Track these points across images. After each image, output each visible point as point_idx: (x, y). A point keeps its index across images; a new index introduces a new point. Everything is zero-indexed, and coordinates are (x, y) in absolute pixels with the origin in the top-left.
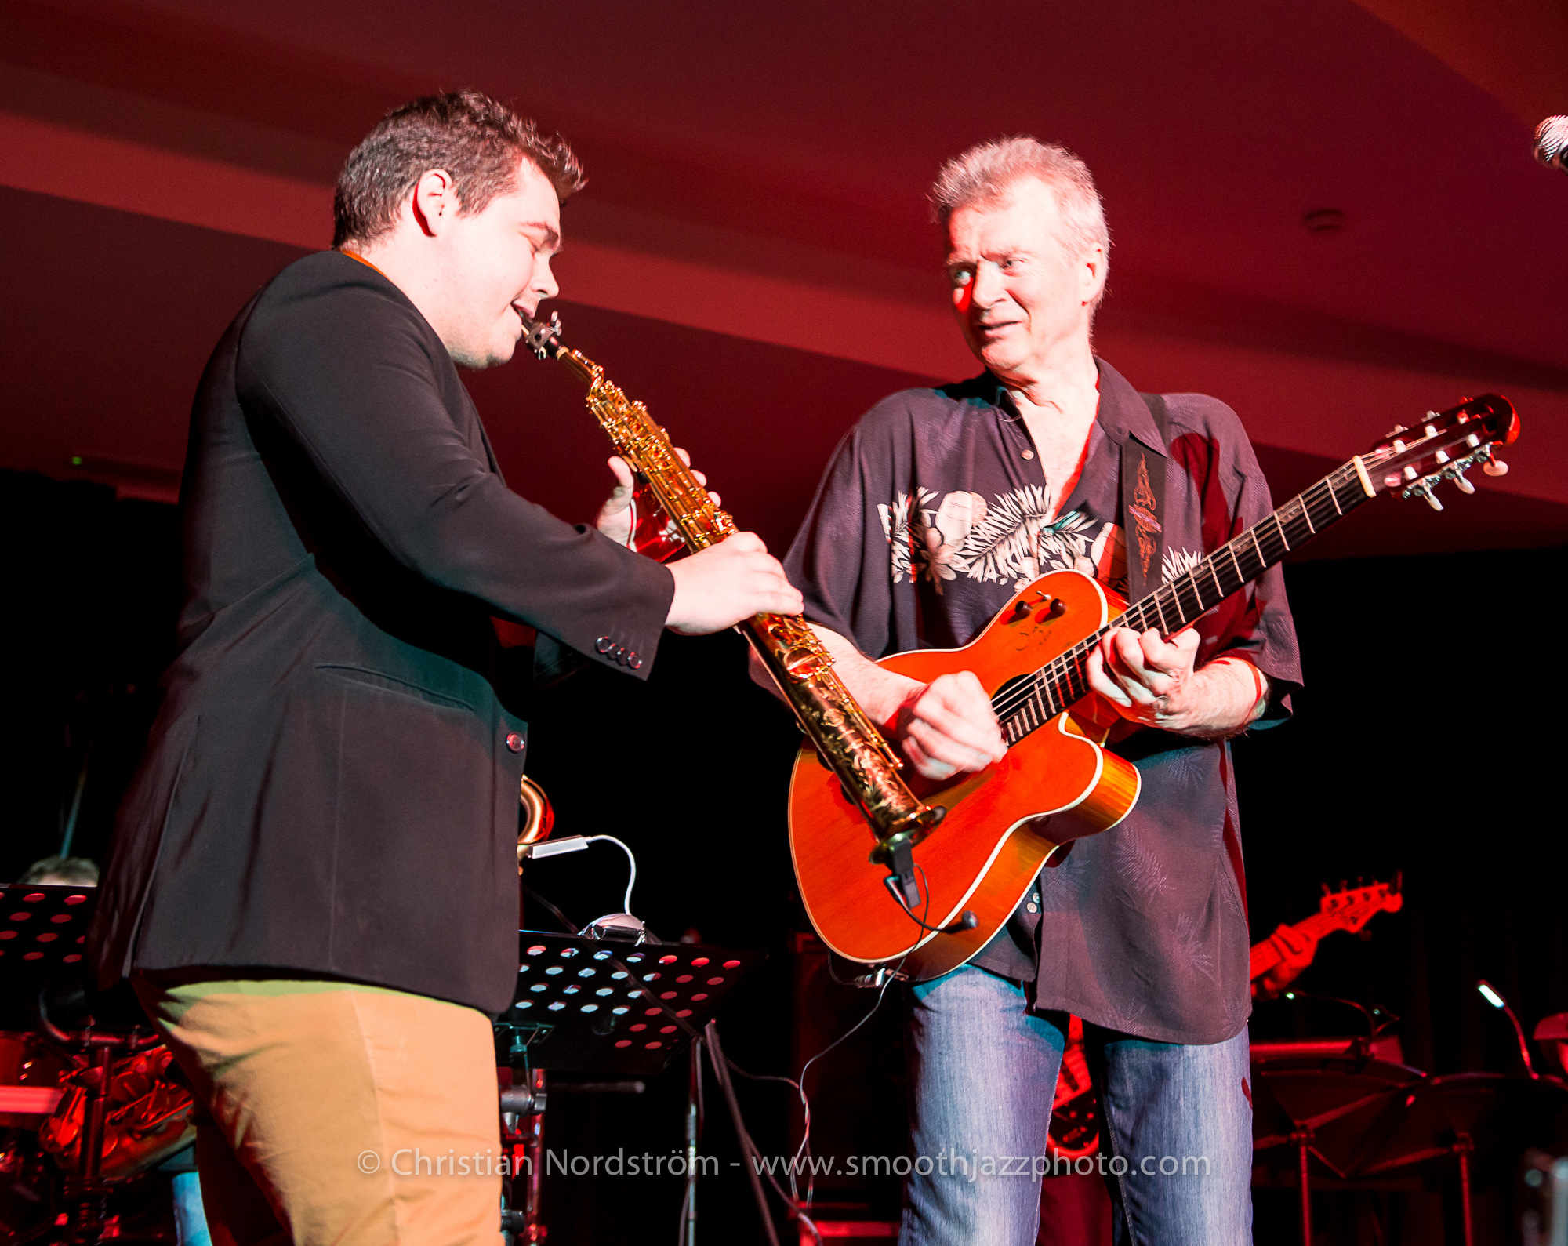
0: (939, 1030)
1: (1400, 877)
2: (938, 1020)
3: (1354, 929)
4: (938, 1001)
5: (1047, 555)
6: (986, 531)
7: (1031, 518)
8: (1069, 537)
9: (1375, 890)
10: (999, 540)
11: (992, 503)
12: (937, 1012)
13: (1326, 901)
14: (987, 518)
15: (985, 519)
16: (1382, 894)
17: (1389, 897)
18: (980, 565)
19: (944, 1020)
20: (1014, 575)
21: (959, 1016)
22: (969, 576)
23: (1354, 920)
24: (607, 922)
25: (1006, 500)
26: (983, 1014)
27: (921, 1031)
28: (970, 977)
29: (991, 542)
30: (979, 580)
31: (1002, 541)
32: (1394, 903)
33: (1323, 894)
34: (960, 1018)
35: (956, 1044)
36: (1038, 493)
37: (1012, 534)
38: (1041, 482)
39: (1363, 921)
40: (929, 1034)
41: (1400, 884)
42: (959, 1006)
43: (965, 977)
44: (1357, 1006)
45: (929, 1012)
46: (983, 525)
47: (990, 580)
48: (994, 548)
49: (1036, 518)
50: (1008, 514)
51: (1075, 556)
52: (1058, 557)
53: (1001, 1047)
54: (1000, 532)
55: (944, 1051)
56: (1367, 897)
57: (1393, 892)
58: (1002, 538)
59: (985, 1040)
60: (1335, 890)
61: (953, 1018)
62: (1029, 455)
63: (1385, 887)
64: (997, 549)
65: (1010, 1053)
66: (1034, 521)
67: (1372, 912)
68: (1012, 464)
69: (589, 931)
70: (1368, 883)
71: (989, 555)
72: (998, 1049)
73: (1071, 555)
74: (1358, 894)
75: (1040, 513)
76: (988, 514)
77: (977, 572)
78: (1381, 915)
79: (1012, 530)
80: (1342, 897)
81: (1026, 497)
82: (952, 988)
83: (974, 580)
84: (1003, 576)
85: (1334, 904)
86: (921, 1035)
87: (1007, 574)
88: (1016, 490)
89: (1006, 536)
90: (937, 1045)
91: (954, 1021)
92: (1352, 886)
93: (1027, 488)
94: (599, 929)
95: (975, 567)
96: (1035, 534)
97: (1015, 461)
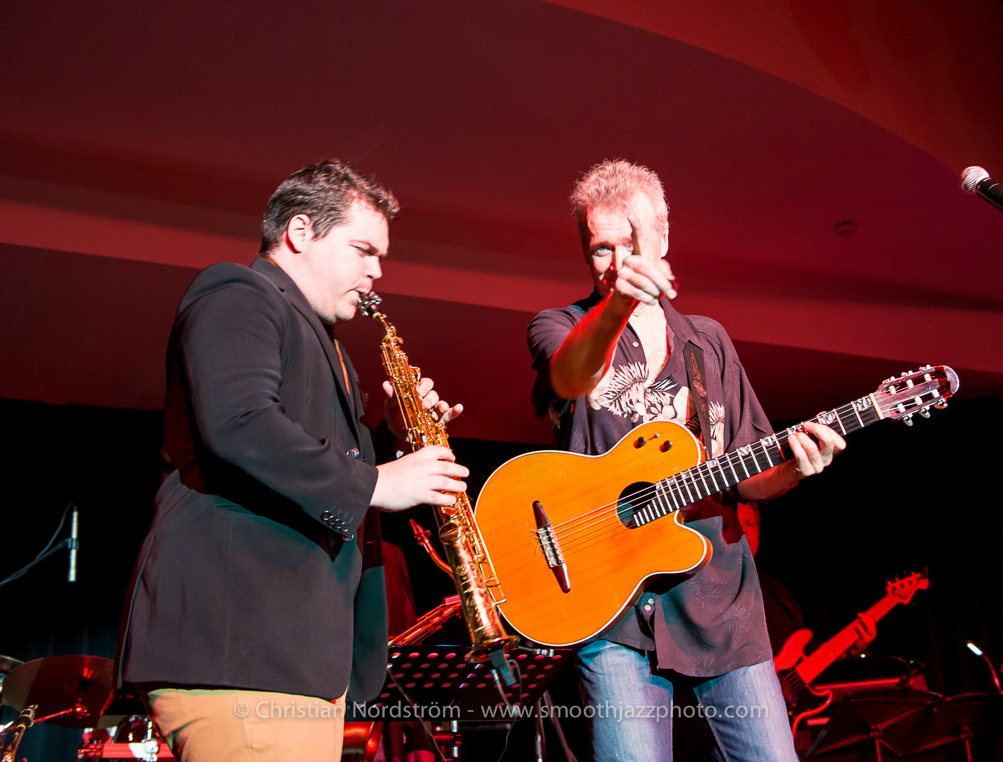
0: (605, 684)
1: (927, 569)
2: (604, 679)
3: (906, 602)
4: (602, 667)
5: (649, 404)
6: (615, 387)
7: (639, 382)
8: (660, 394)
9: (914, 576)
10: (622, 391)
11: (618, 371)
12: (602, 674)
13: (889, 588)
14: (615, 378)
15: (614, 379)
16: (918, 580)
17: (921, 581)
19: (607, 678)
20: (630, 412)
21: (616, 675)
22: (608, 412)
23: (906, 597)
25: (625, 369)
26: (630, 672)
27: (593, 686)
28: (619, 651)
29: (617, 393)
31: (624, 392)
32: (924, 584)
33: (886, 583)
34: (617, 676)
35: (616, 692)
36: (642, 366)
37: (630, 388)
38: (644, 362)
39: (910, 597)
40: (599, 687)
41: (927, 573)
42: (615, 669)
43: (616, 652)
44: (901, 659)
45: (596, 675)
46: (613, 383)
48: (620, 396)
49: (642, 382)
50: (627, 378)
51: (664, 405)
52: (654, 406)
53: (642, 690)
54: (623, 387)
55: (610, 697)
56: (910, 583)
57: (923, 577)
58: (624, 390)
59: (633, 688)
60: (893, 581)
61: (613, 677)
62: (636, 344)
63: (919, 575)
64: (622, 397)
65: (647, 693)
66: (641, 383)
67: (914, 590)
68: (627, 348)
70: (909, 575)
71: (617, 401)
72: (640, 692)
73: (661, 404)
74: (905, 581)
75: (643, 379)
76: (616, 376)
77: (612, 410)
78: (919, 592)
79: (629, 386)
80: (897, 584)
81: (635, 370)
82: (610, 659)
84: (625, 413)
85: (894, 589)
86: (595, 689)
87: (626, 411)
88: (630, 364)
89: (626, 389)
90: (605, 693)
91: (613, 678)
92: (901, 578)
93: (636, 364)
96: (641, 390)
97: (629, 347)
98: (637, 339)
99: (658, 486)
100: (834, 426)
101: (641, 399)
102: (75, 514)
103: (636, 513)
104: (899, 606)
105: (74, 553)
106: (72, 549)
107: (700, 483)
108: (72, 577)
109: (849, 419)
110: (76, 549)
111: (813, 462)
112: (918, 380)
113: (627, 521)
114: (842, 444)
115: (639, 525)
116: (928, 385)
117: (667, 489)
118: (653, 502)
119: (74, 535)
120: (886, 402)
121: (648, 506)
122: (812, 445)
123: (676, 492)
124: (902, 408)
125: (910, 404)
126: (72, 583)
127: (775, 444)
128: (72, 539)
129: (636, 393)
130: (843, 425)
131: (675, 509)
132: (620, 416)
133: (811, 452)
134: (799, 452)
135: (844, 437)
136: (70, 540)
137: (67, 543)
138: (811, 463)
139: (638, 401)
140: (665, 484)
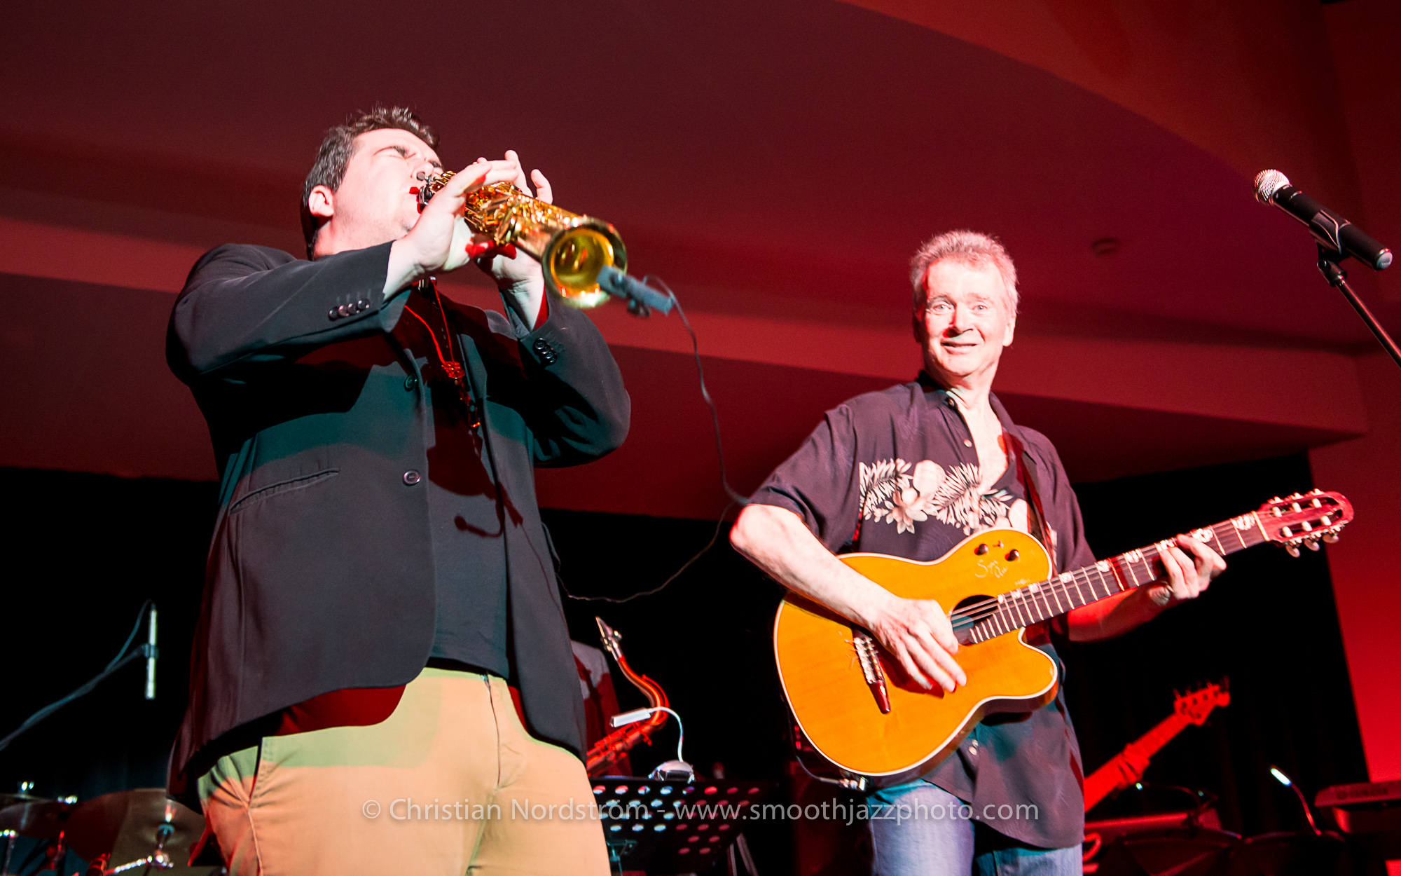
1: (1227, 679)
3: (1199, 722)
5: (983, 513)
6: (947, 490)
7: (973, 488)
8: (995, 503)
9: (1212, 689)
10: (955, 497)
11: (948, 472)
13: (1178, 704)
14: (946, 481)
16: (1216, 694)
17: (1220, 695)
18: (944, 512)
20: (964, 523)
22: (938, 518)
23: (1199, 716)
24: (667, 767)
25: (957, 471)
29: (950, 498)
30: (944, 522)
31: (958, 499)
32: (1224, 700)
33: (1174, 698)
36: (975, 469)
37: (963, 495)
38: (977, 464)
39: (1205, 715)
41: (1227, 685)
44: (1188, 791)
46: (944, 486)
47: (950, 524)
48: (953, 502)
50: (959, 481)
51: (998, 517)
52: (989, 516)
54: (956, 492)
56: (1205, 697)
57: (1222, 690)
58: (957, 497)
60: (1183, 694)
62: (968, 444)
63: (1217, 688)
64: (956, 504)
67: (1210, 708)
68: (959, 448)
69: (656, 774)
70: (1204, 686)
71: (950, 506)
73: (995, 515)
74: (1199, 695)
75: (977, 483)
76: (947, 479)
77: (942, 516)
78: (1217, 711)
79: (962, 492)
80: (1188, 699)
81: (969, 470)
83: (940, 521)
84: (958, 522)
85: (1184, 705)
87: (960, 521)
88: (962, 465)
89: (959, 496)
92: (1194, 690)
93: (968, 465)
94: (663, 773)
95: (941, 513)
96: (976, 498)
97: (960, 446)
98: (971, 440)
99: (1001, 599)
100: (1211, 544)
101: (976, 507)
102: (154, 615)
103: (974, 628)
104: (1191, 728)
105: (152, 663)
106: (149, 657)
107: (1051, 598)
108: (150, 692)
109: (1226, 537)
110: (155, 657)
111: (1188, 582)
112: (1305, 504)
113: (964, 636)
114: (1222, 565)
115: (976, 642)
116: (1317, 510)
117: (1011, 603)
118: (994, 616)
119: (153, 639)
120: (1272, 523)
121: (988, 621)
122: (1188, 562)
123: (1022, 607)
124: (1288, 532)
125: (1297, 530)
126: (150, 701)
127: (1141, 560)
128: (150, 646)
129: (970, 500)
130: (1222, 544)
131: (1020, 626)
132: (953, 524)
133: (1188, 568)
134: (1172, 567)
135: (1224, 557)
136: (147, 647)
137: (144, 651)
138: (1186, 583)
139: (971, 510)
140: (1009, 597)
